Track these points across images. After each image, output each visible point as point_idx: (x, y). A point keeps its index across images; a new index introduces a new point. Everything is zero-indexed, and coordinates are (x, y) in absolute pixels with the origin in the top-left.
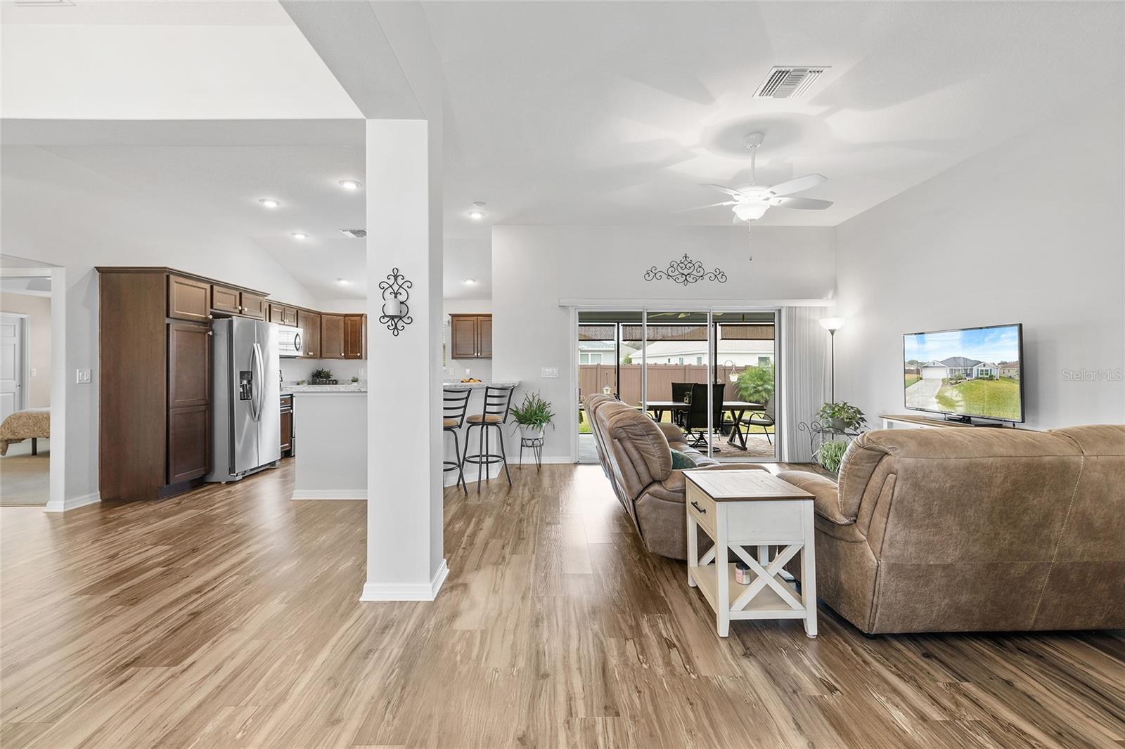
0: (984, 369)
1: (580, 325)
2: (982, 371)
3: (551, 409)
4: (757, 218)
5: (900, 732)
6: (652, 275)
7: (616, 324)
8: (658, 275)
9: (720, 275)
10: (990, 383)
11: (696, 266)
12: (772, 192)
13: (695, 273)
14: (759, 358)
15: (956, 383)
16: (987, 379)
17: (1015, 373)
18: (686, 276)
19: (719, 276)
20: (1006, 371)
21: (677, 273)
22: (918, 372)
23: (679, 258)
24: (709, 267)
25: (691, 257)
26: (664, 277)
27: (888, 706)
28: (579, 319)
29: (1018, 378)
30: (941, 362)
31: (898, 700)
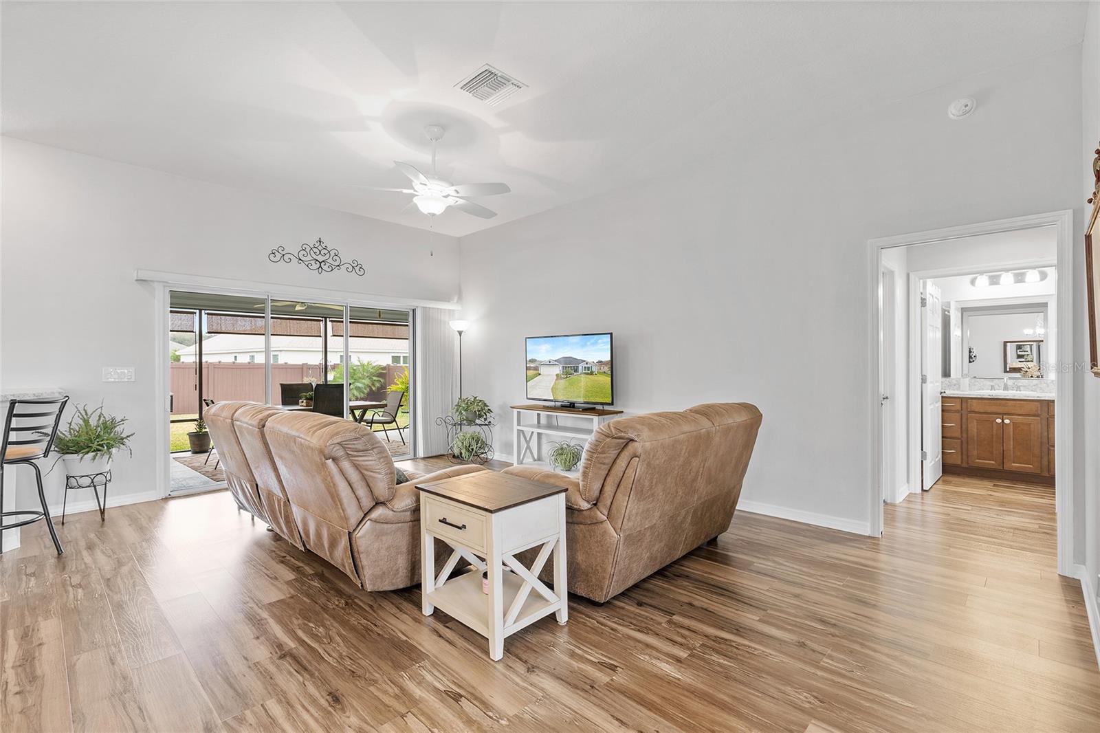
0: (587, 366)
1: (171, 312)
2: (585, 367)
3: (123, 429)
4: (438, 214)
5: (677, 681)
6: (278, 256)
7: (198, 312)
8: (286, 257)
9: (357, 267)
10: (590, 377)
11: (332, 253)
12: (456, 191)
13: (330, 261)
14: (393, 357)
15: (567, 377)
16: (588, 374)
17: (607, 369)
18: (320, 263)
19: (357, 269)
20: (602, 368)
21: (309, 258)
22: (536, 369)
23: (312, 241)
24: (346, 257)
25: (326, 242)
26: (295, 260)
27: (654, 661)
28: (171, 304)
29: (609, 372)
30: (555, 361)
31: (655, 653)
